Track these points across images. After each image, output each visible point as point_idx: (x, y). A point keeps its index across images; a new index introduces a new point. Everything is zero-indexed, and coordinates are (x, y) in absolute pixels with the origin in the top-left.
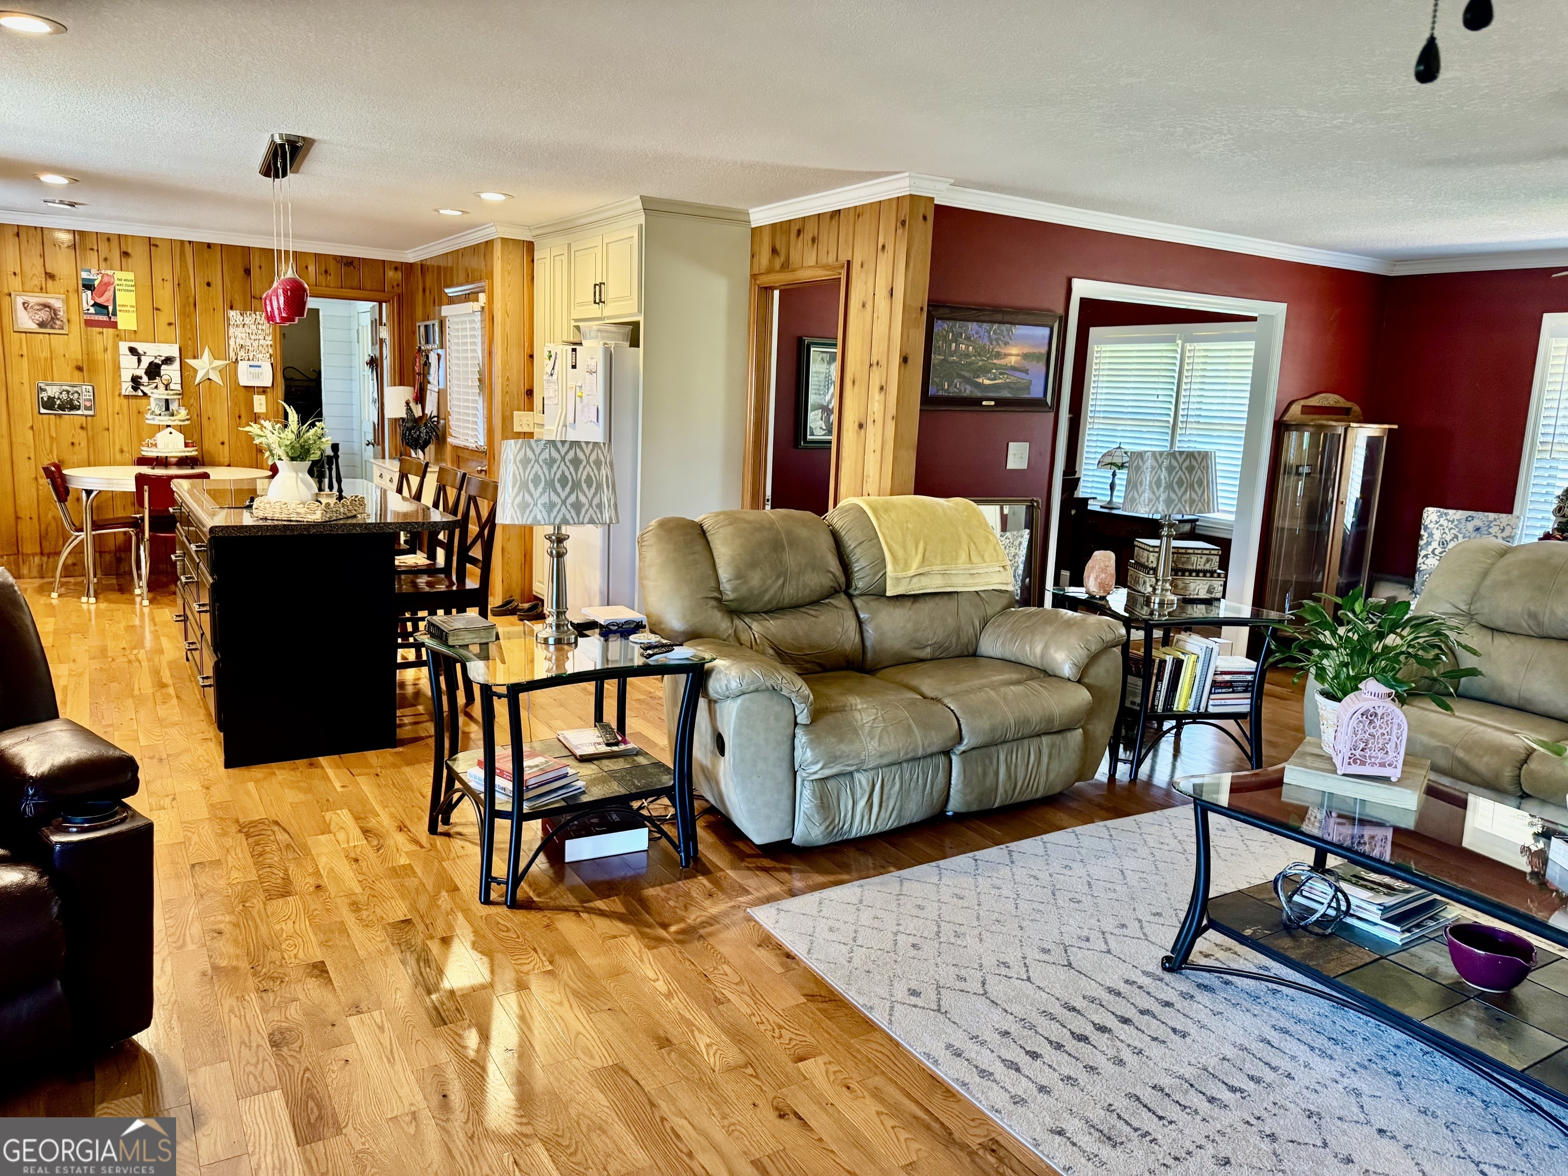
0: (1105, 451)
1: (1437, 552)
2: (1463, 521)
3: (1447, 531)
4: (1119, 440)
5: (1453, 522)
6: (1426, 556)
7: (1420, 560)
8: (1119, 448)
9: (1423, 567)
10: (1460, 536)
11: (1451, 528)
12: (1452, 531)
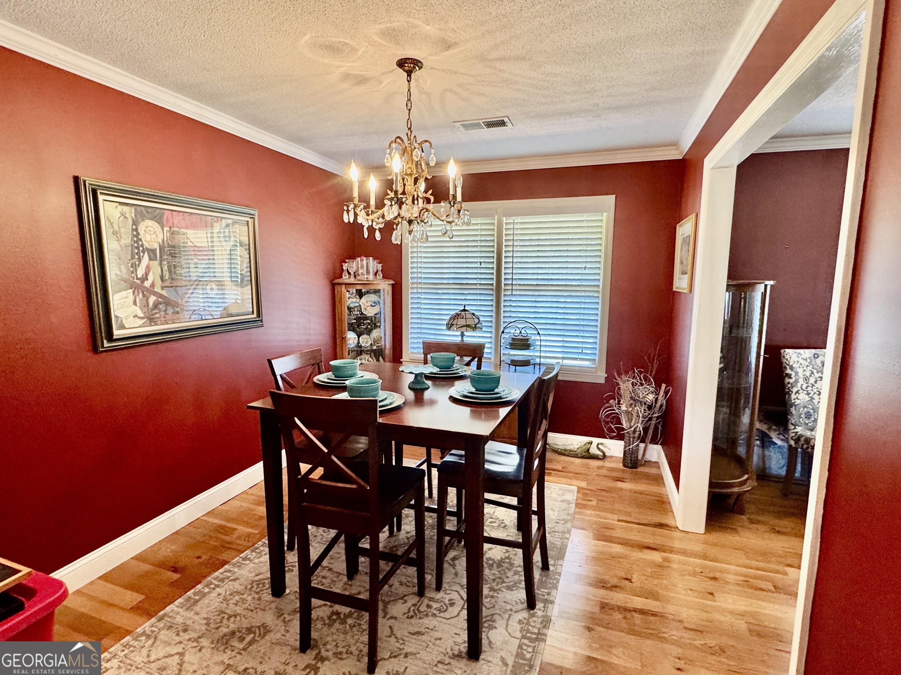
0: (453, 313)
1: (804, 387)
2: (812, 358)
3: (805, 368)
4: (463, 303)
5: (806, 360)
6: (797, 392)
7: (793, 396)
8: (465, 310)
9: (798, 402)
10: (815, 371)
11: (807, 366)
12: (809, 368)
